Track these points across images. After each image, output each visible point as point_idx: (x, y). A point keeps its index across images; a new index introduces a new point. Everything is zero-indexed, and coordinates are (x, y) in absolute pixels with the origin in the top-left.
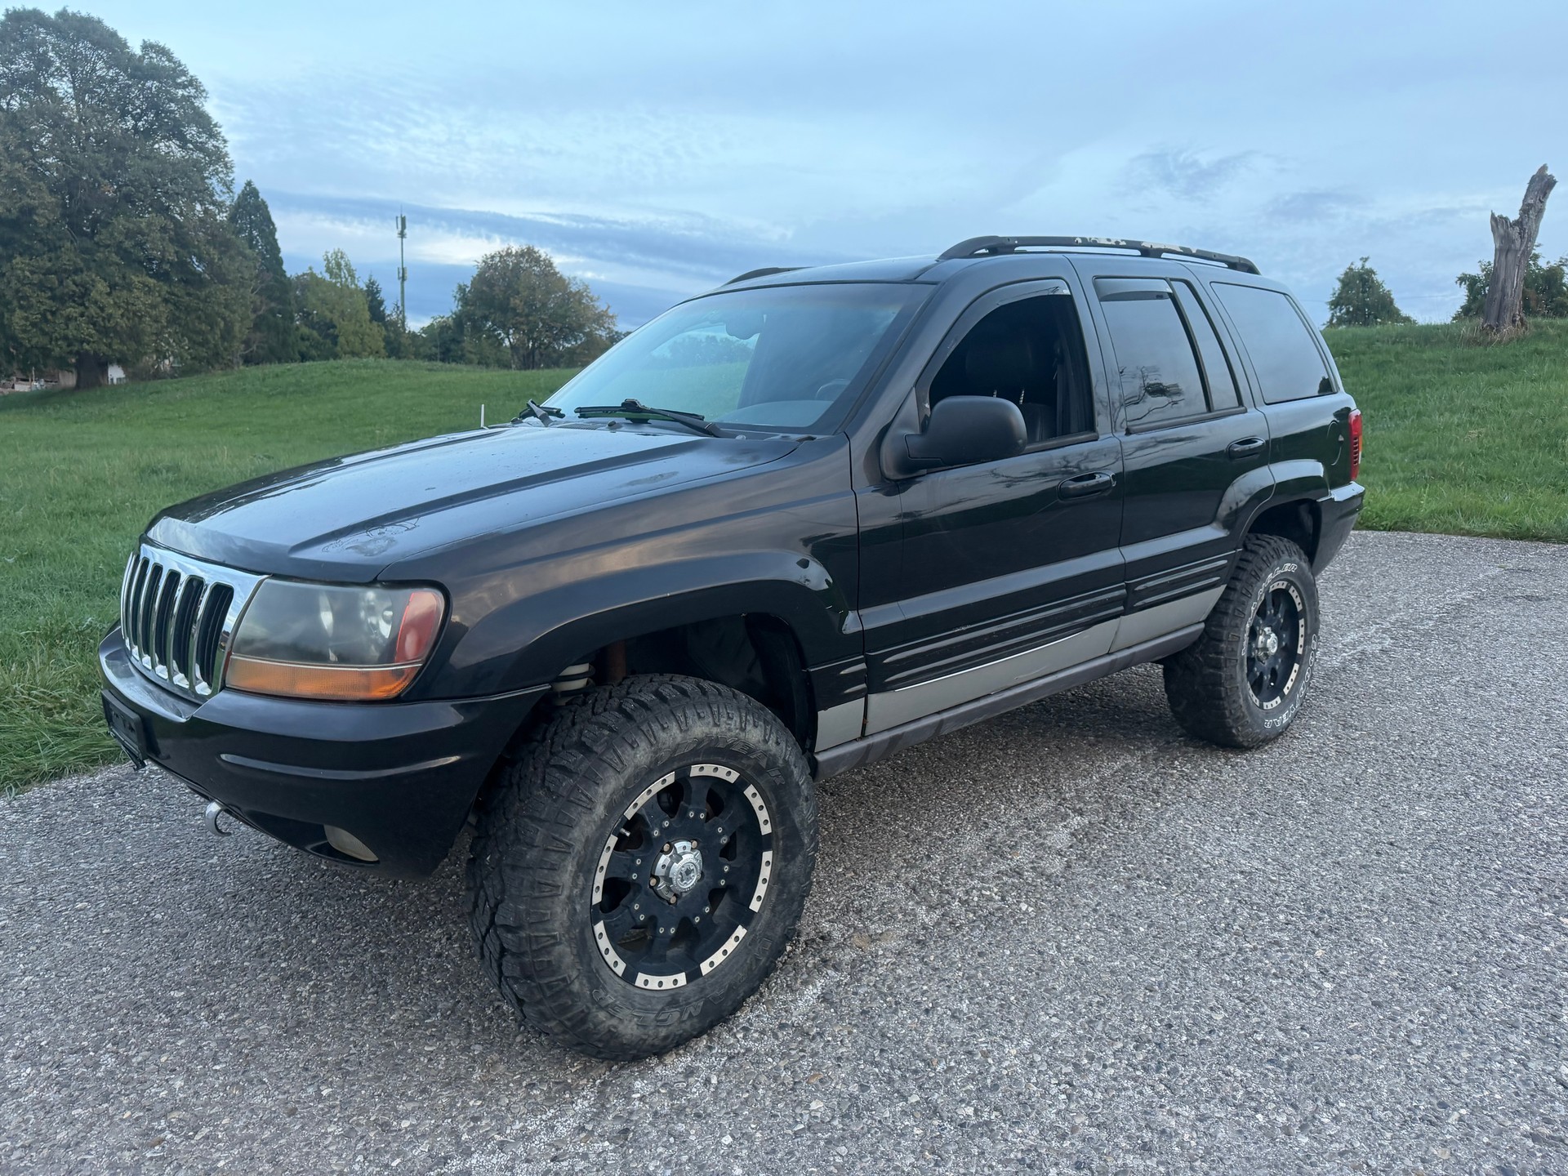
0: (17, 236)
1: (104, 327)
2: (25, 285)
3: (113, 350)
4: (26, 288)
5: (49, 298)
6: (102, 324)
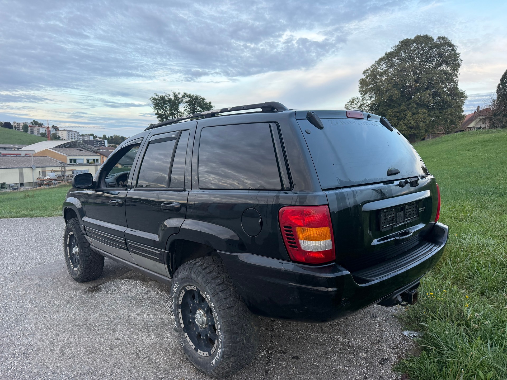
0: (391, 103)
1: (409, 126)
2: (391, 117)
3: (411, 132)
4: (391, 118)
5: (397, 119)
6: (408, 125)
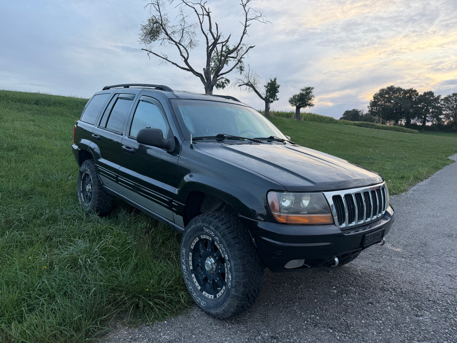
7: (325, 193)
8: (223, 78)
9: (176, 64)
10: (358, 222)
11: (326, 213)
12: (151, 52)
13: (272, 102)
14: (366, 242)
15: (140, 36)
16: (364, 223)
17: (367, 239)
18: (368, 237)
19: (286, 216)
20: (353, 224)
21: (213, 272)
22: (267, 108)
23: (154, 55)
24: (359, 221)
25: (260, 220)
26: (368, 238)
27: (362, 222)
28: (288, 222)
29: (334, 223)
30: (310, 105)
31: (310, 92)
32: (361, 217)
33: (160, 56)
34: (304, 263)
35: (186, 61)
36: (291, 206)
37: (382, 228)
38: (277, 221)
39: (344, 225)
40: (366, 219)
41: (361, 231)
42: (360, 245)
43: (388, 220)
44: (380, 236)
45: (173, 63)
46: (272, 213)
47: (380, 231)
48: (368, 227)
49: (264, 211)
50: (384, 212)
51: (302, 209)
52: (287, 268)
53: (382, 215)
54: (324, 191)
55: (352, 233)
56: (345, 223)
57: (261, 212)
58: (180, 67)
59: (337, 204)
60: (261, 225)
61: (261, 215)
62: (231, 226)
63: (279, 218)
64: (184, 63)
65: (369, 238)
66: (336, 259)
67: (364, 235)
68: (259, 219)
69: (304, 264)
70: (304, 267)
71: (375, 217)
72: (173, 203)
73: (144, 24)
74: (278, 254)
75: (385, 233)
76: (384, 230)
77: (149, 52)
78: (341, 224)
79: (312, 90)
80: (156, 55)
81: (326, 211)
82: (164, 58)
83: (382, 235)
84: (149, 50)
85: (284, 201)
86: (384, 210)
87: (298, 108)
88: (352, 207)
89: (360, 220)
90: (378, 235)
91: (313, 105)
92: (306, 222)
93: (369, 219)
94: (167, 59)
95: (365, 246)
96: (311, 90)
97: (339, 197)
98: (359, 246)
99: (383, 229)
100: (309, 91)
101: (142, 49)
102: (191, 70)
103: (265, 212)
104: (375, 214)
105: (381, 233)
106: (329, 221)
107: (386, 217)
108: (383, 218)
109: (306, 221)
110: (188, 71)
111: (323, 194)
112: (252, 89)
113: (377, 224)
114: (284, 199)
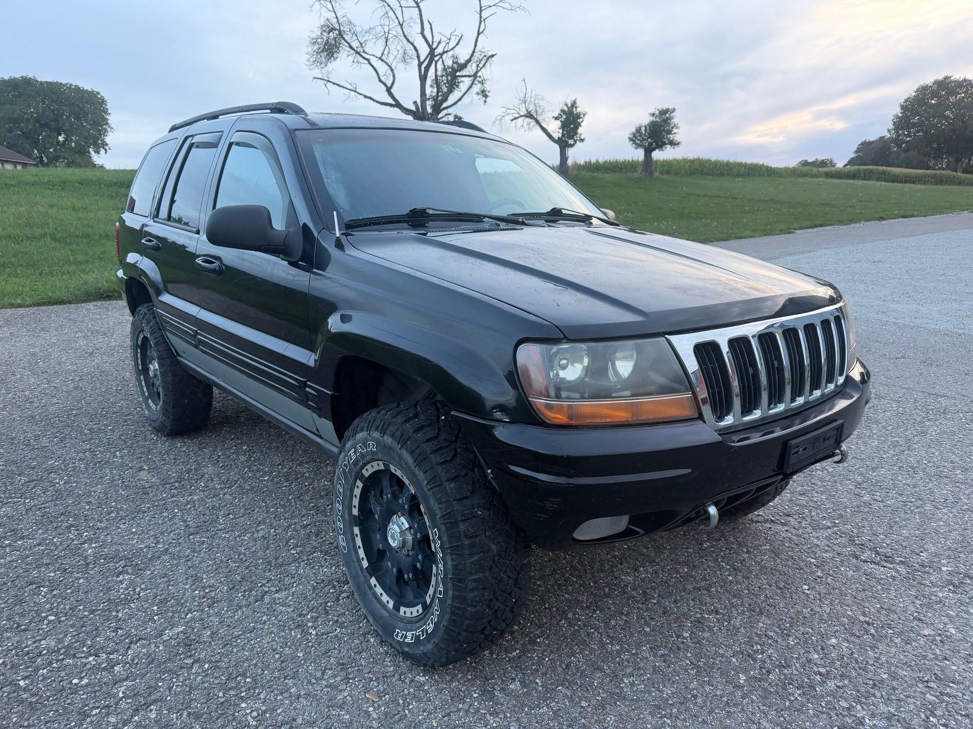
7: (673, 339)
8: (449, 114)
9: (370, 98)
10: (769, 409)
11: (677, 391)
12: (328, 81)
13: (571, 146)
14: (793, 459)
15: (308, 57)
16: (785, 411)
17: (794, 451)
18: (798, 447)
19: (569, 405)
20: (757, 414)
21: (408, 551)
22: (564, 158)
23: (335, 85)
24: (772, 406)
25: (500, 421)
26: (797, 449)
27: (781, 407)
28: (573, 423)
29: (701, 417)
30: (673, 143)
31: (670, 118)
32: (776, 397)
33: (343, 87)
34: (629, 523)
35: (389, 90)
36: (584, 379)
37: (836, 420)
38: (544, 422)
39: (729, 420)
40: (793, 400)
41: (779, 433)
42: (776, 469)
43: (852, 397)
44: (832, 441)
45: (366, 97)
46: (528, 401)
47: (829, 430)
48: (798, 421)
49: (509, 398)
50: (841, 380)
51: (613, 384)
52: (581, 538)
53: (836, 385)
54: (671, 333)
55: (756, 438)
56: (732, 414)
57: (502, 400)
58: (377, 102)
59: (707, 365)
60: (503, 433)
61: (502, 408)
62: (438, 434)
63: (549, 413)
64: (386, 94)
65: (801, 449)
66: (712, 510)
67: (784, 442)
68: (498, 417)
69: (629, 526)
70: (627, 534)
71: (817, 393)
72: (307, 389)
73: (314, 36)
74: (551, 507)
75: (845, 432)
76: (842, 425)
77: (326, 82)
78: (721, 418)
79: (673, 114)
80: (337, 85)
81: (678, 386)
82: (350, 90)
83: (836, 439)
84: (327, 79)
85: (564, 368)
86: (841, 374)
87: (648, 152)
88: (751, 371)
89: (775, 404)
90: (824, 440)
91: (678, 144)
92: (624, 419)
93: (800, 400)
94: (355, 91)
95: (789, 471)
96: (671, 113)
97: (713, 346)
98: (774, 470)
99: (840, 422)
100: (667, 115)
101: (315, 78)
102: (398, 105)
103: (511, 400)
104: (815, 385)
105: (834, 433)
106: (688, 412)
107: (848, 390)
108: (840, 395)
109: (623, 416)
110: (392, 108)
111: (668, 341)
112: (533, 123)
113: (821, 412)
114: (564, 362)
